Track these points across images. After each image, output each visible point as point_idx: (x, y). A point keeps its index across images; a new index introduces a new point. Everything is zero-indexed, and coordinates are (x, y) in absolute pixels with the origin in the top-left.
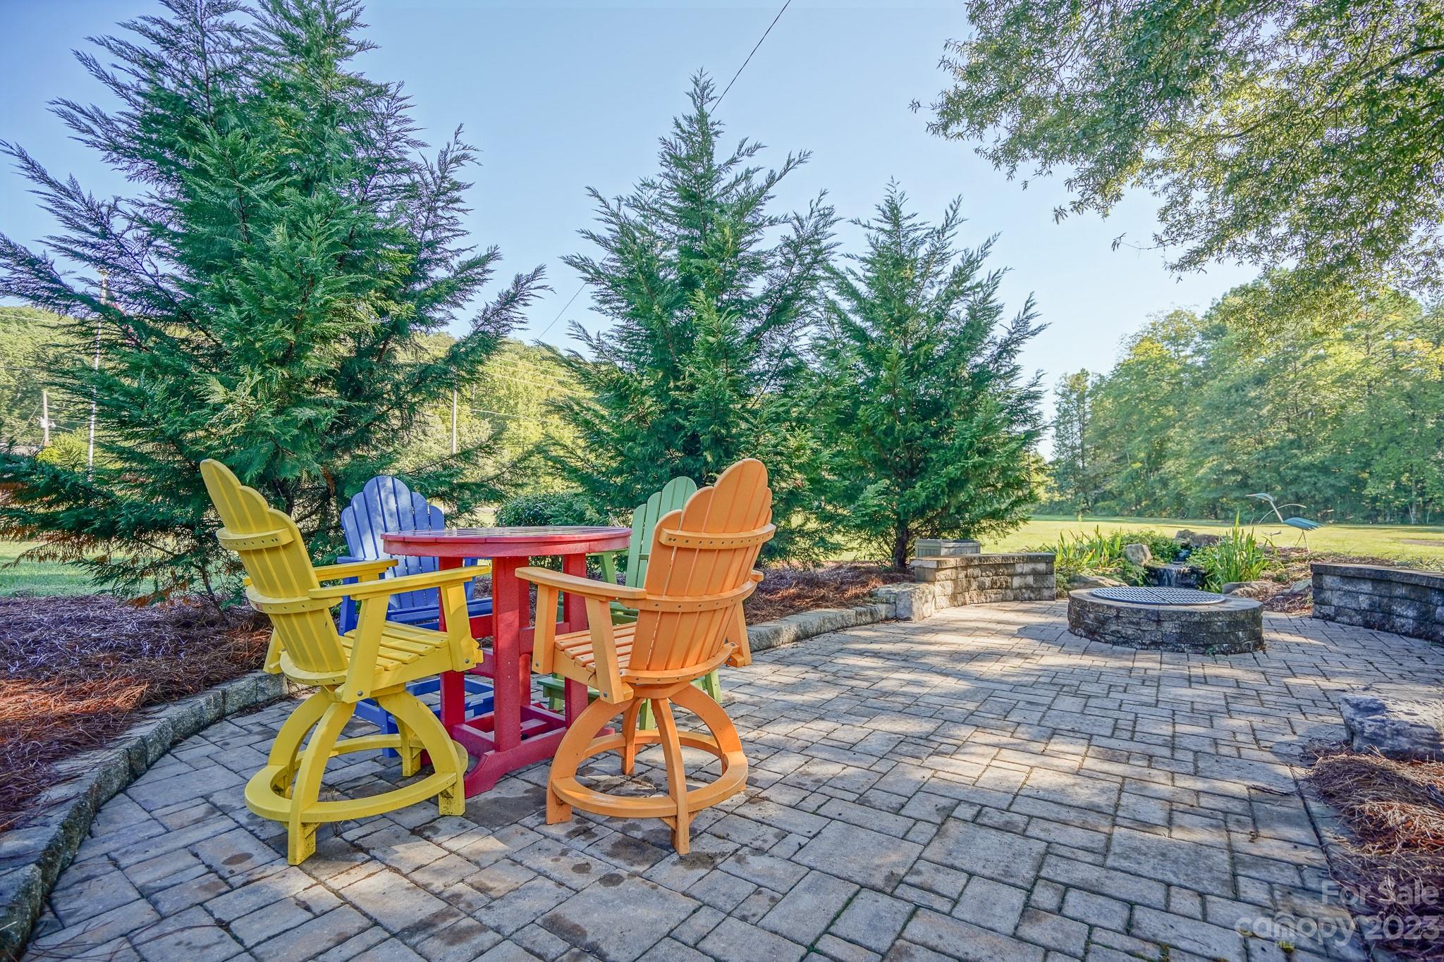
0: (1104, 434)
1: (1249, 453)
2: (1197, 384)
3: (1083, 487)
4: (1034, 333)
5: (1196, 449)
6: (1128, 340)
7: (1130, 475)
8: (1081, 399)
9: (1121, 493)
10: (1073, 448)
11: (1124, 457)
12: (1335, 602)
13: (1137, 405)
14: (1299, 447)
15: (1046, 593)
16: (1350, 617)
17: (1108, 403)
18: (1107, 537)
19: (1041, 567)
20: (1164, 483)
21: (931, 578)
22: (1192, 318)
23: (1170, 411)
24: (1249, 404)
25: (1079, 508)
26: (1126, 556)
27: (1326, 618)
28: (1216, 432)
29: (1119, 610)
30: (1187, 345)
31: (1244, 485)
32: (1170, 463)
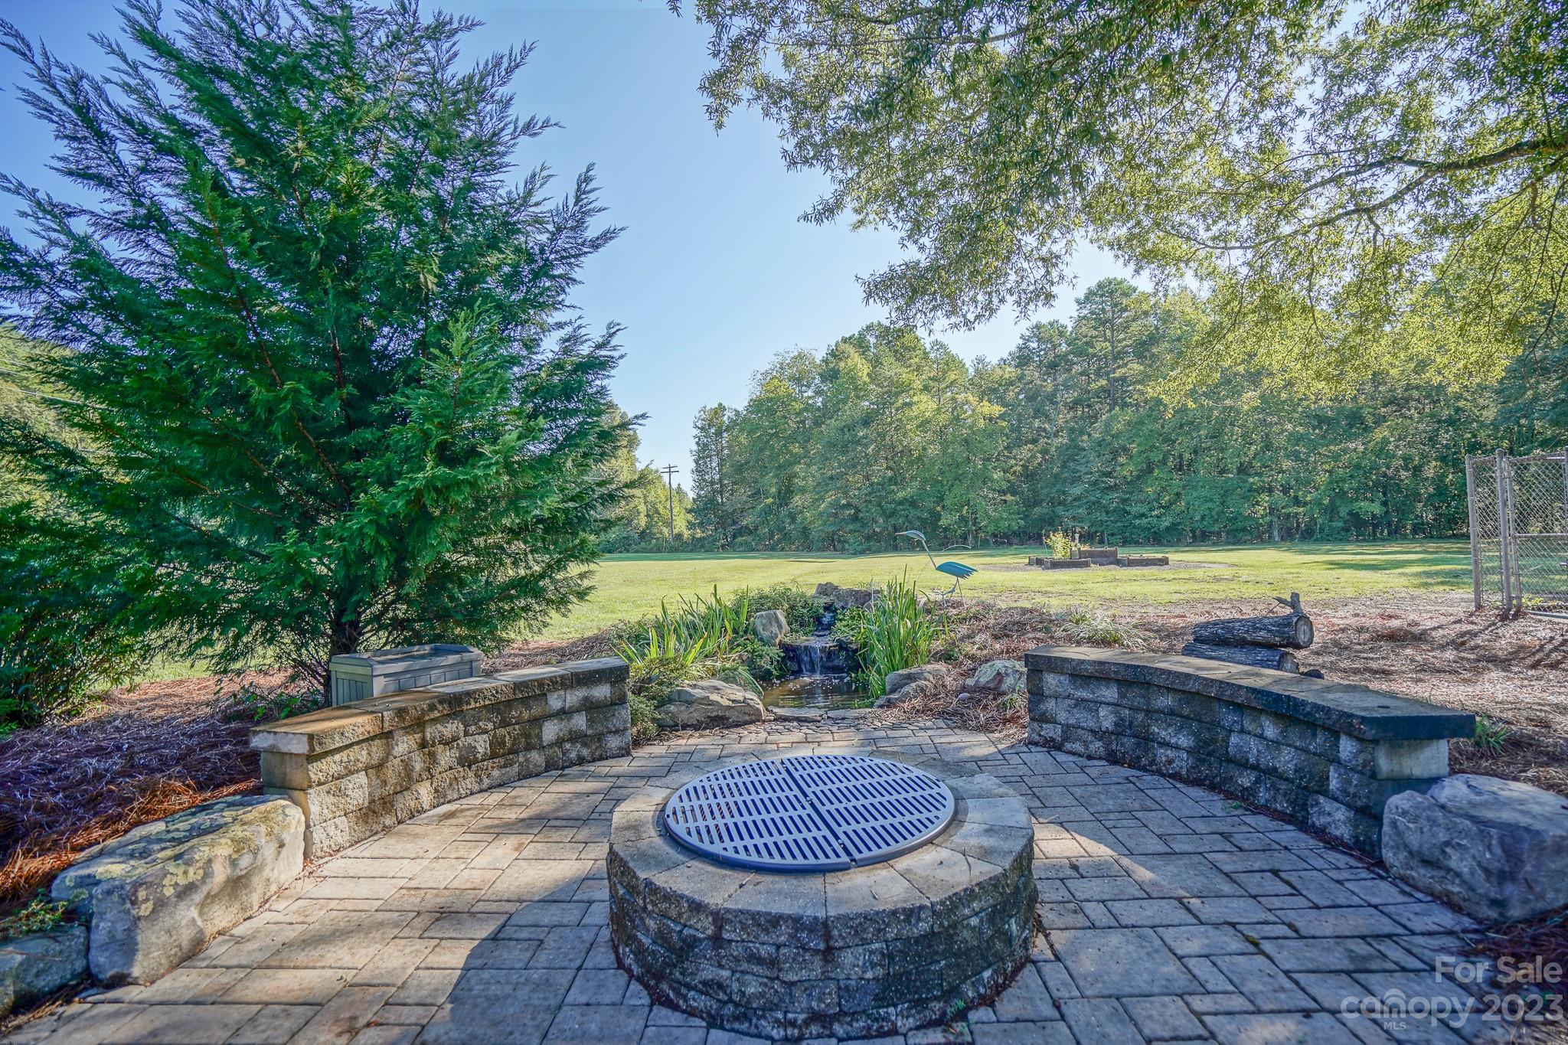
0: (739, 469)
1: (859, 489)
2: (817, 423)
3: (722, 523)
4: (595, 245)
5: (819, 484)
6: (759, 376)
7: (763, 509)
8: (719, 433)
9: (756, 528)
10: (712, 483)
11: (757, 493)
12: (1062, 717)
13: (767, 442)
14: (896, 484)
15: (614, 743)
16: (1086, 744)
17: (743, 439)
18: (729, 600)
19: (602, 692)
20: (793, 518)
21: (296, 777)
22: (812, 363)
23: (796, 449)
24: (858, 442)
25: (719, 544)
26: (755, 633)
27: (1052, 746)
28: (834, 468)
29: (720, 918)
30: (809, 386)
31: (855, 519)
32: (797, 498)
